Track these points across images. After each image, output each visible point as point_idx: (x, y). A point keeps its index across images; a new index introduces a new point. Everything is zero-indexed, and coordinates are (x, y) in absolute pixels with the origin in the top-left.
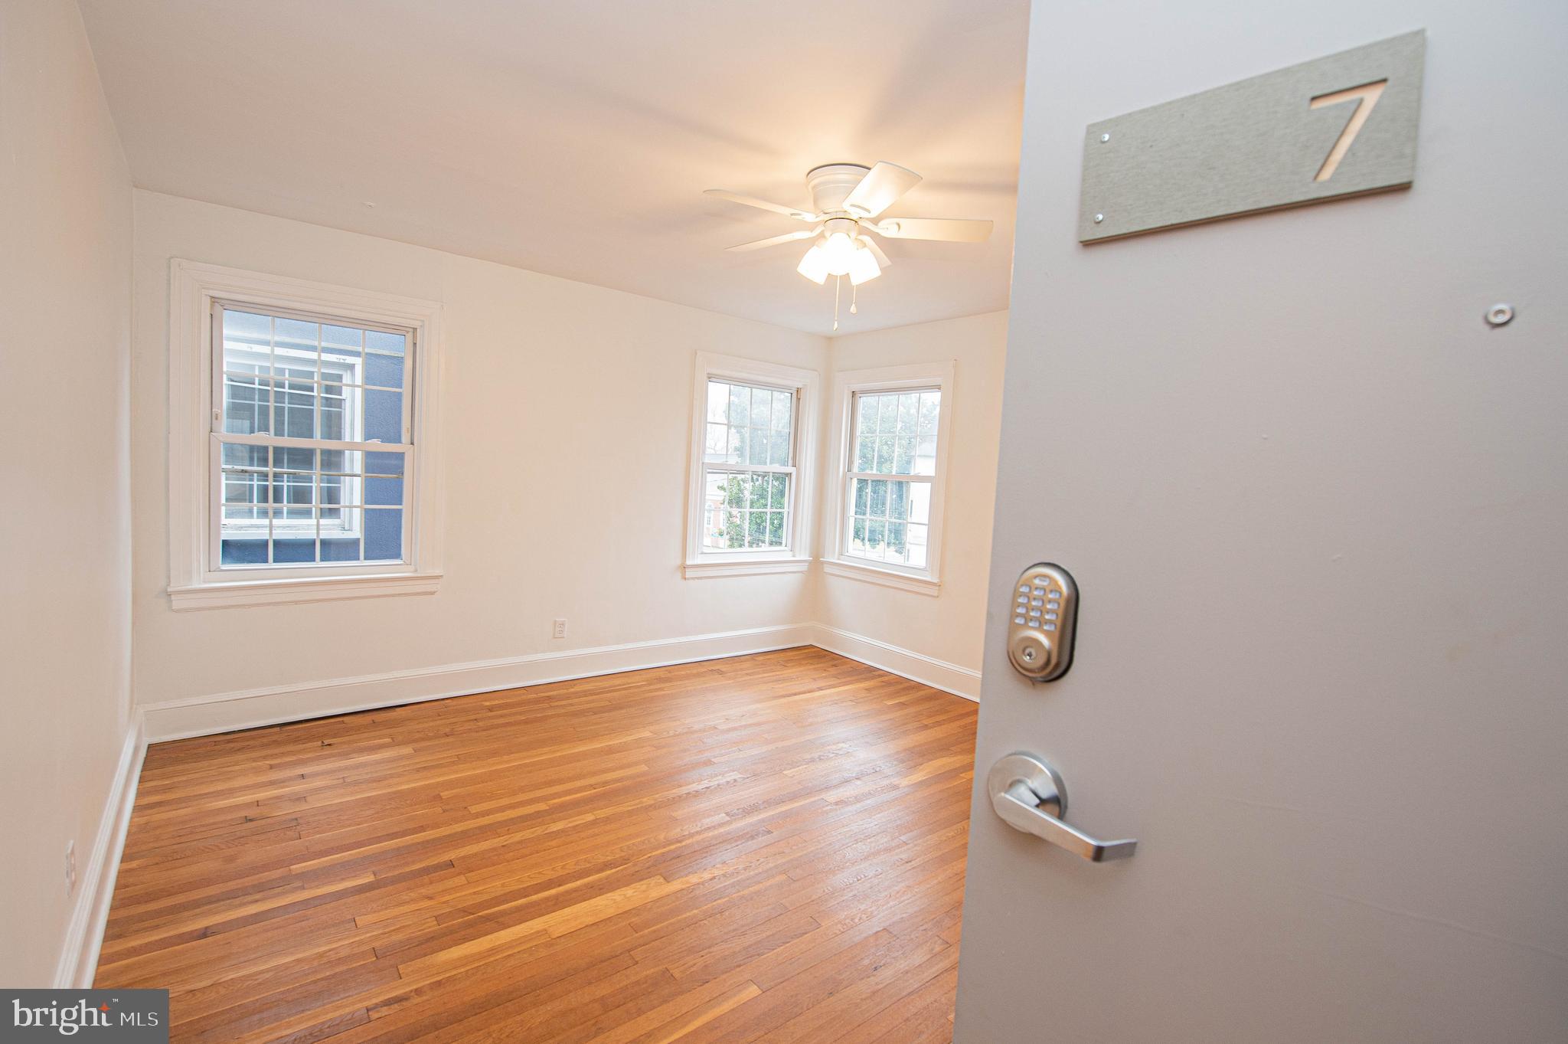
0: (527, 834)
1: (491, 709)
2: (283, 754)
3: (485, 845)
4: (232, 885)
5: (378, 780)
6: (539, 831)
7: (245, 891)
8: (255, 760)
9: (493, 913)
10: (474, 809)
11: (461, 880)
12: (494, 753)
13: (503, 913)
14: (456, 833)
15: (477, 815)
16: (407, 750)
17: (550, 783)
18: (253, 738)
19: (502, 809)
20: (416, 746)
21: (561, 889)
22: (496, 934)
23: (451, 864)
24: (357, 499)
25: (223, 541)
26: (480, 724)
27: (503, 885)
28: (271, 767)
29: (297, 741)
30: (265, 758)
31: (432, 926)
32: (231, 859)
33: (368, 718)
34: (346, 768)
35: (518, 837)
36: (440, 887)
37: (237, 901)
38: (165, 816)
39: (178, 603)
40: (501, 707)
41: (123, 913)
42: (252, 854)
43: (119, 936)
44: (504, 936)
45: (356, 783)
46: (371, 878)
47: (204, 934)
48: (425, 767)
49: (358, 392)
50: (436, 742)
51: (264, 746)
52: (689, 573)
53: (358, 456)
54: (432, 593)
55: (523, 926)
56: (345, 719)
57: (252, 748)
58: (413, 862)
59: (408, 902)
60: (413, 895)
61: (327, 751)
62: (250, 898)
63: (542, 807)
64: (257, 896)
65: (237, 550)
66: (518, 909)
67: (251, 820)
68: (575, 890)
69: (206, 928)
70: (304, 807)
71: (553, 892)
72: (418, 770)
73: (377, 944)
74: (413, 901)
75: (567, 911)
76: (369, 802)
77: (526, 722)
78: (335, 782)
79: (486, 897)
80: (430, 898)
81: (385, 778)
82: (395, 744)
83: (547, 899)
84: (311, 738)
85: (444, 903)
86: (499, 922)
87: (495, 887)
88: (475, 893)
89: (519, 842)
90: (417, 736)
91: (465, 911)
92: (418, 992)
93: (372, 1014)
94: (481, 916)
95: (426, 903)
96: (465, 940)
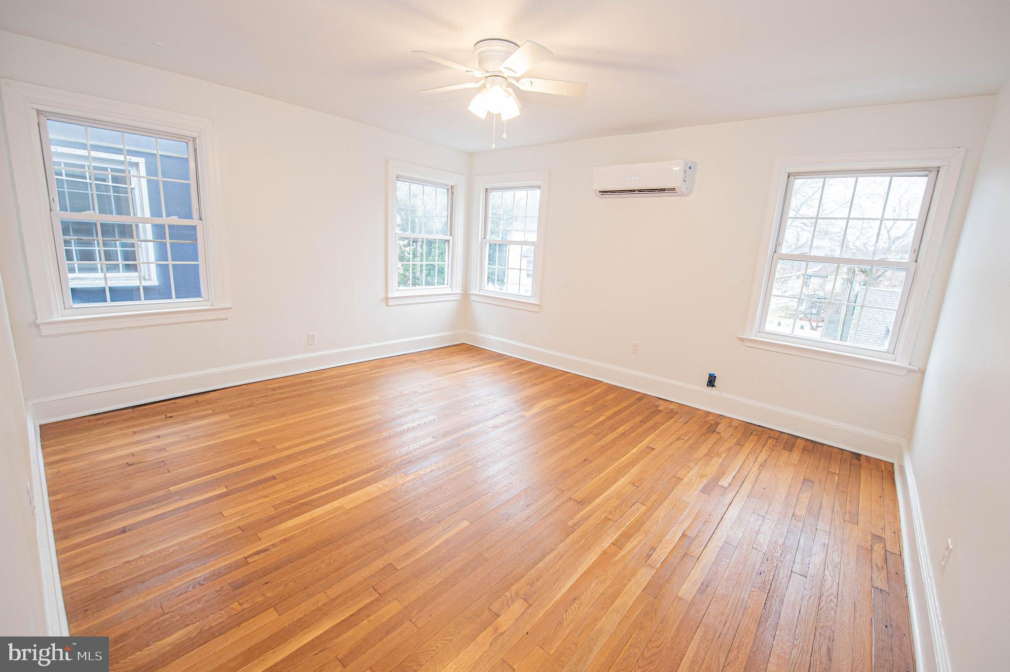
0: (317, 457)
1: (274, 389)
2: (141, 424)
3: (291, 466)
4: (132, 502)
5: (212, 435)
6: (324, 455)
7: (143, 505)
8: (121, 429)
9: (308, 501)
10: (279, 447)
11: (283, 485)
12: (283, 415)
13: (313, 500)
14: (272, 461)
15: (282, 450)
16: (225, 416)
17: (324, 429)
18: (115, 416)
19: (298, 445)
20: (230, 413)
21: (345, 484)
22: (314, 511)
23: (274, 478)
24: (152, 258)
25: (71, 289)
26: (270, 398)
27: (309, 486)
28: (135, 433)
29: (146, 416)
30: (128, 427)
31: (272, 512)
32: (127, 488)
33: (194, 399)
34: (187, 430)
35: (311, 459)
36: (270, 490)
37: (140, 511)
38: (68, 467)
39: (45, 331)
40: (280, 388)
41: (62, 525)
42: (140, 484)
43: (66, 538)
44: (317, 512)
45: (196, 438)
46: (225, 490)
47: (124, 531)
48: (240, 426)
49: (144, 182)
50: (244, 410)
51: (126, 420)
52: (391, 303)
53: (149, 227)
54: (226, 319)
55: (328, 505)
56: (177, 401)
57: (116, 422)
58: (249, 479)
59: (253, 500)
60: (254, 496)
61: (170, 421)
62: (147, 508)
63: (322, 442)
64: (153, 506)
65: (78, 294)
66: (322, 497)
67: (131, 465)
68: (353, 484)
69: (124, 527)
70: (163, 454)
71: (341, 486)
72: (236, 428)
73: (240, 524)
74: (257, 499)
75: (352, 495)
76: (209, 448)
77: (299, 396)
78: (182, 438)
79: (301, 493)
80: (266, 497)
81: (215, 434)
82: (215, 414)
83: (338, 490)
84: (156, 413)
85: (276, 498)
86: (312, 505)
87: (304, 487)
88: (293, 492)
89: (313, 462)
90: (229, 408)
91: (290, 501)
92: (274, 545)
93: (249, 560)
94: (300, 503)
95: (264, 500)
96: (294, 516)
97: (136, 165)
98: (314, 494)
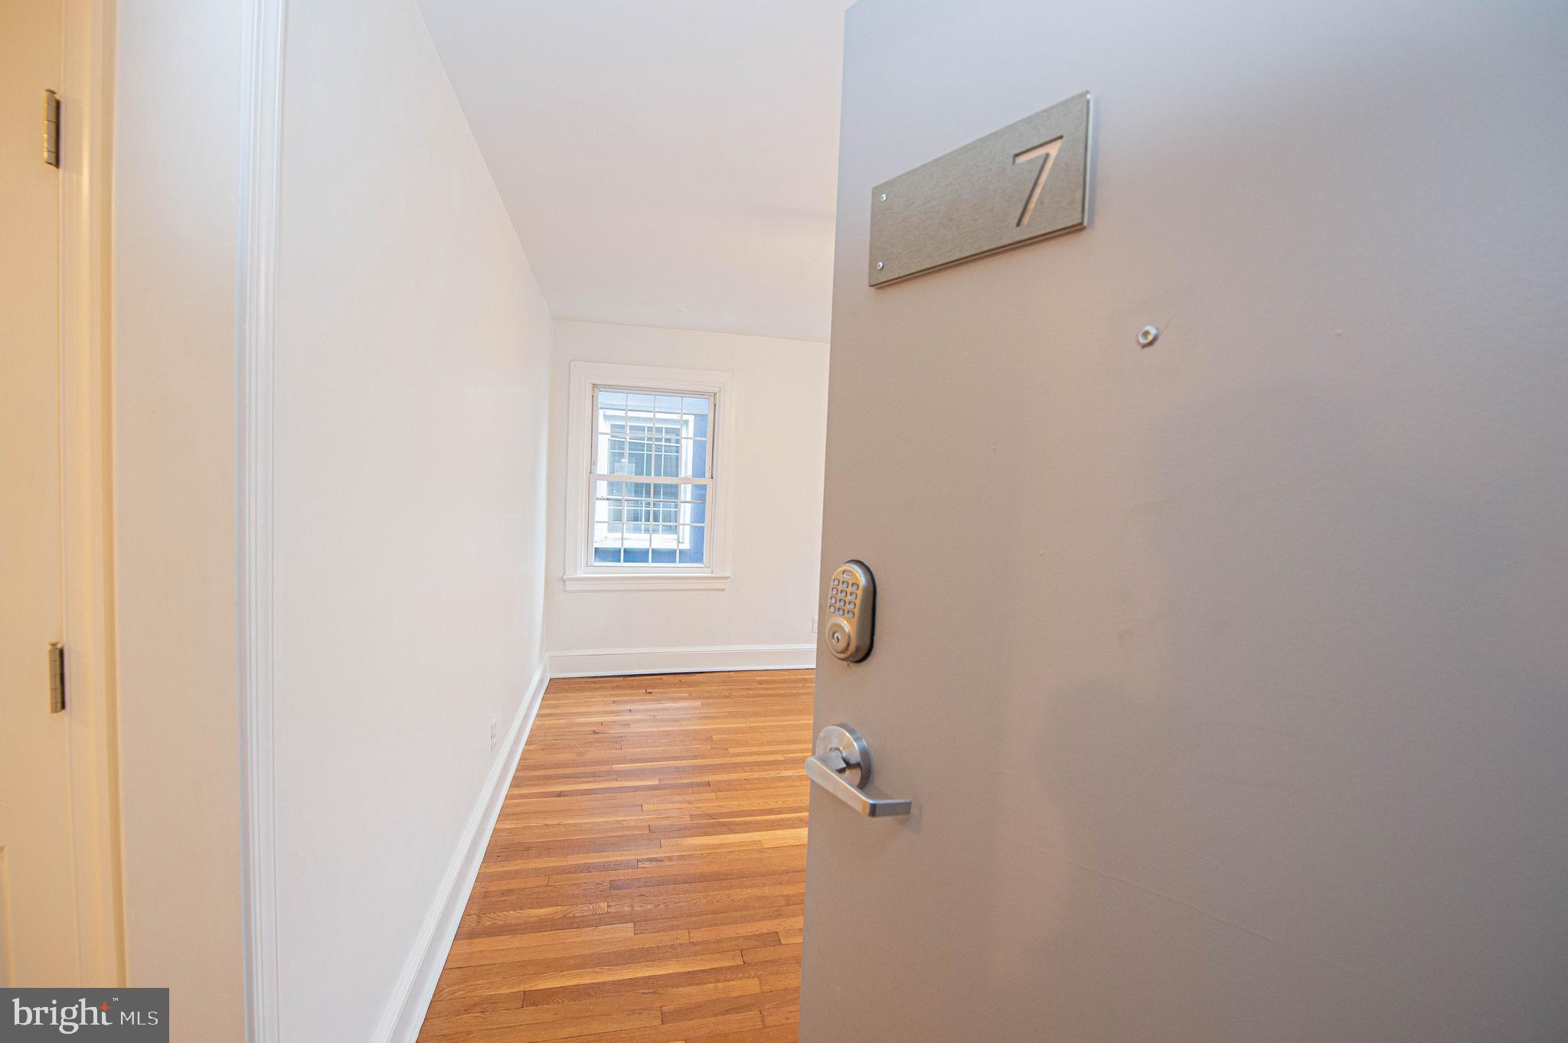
0: (764, 774)
1: (760, 683)
2: (622, 695)
3: (734, 776)
4: (580, 770)
5: (675, 721)
6: (773, 774)
7: (585, 775)
8: (605, 696)
9: (728, 822)
10: (731, 751)
11: (712, 795)
12: (755, 715)
13: (735, 823)
14: (717, 764)
15: (733, 755)
16: (698, 703)
17: (789, 742)
18: (607, 682)
19: (751, 754)
20: (703, 701)
21: (779, 816)
22: (726, 836)
23: (708, 784)
24: (688, 520)
25: (596, 549)
26: (751, 692)
27: (739, 805)
28: (614, 702)
29: (631, 687)
30: (611, 695)
31: (687, 821)
32: (581, 754)
33: (677, 678)
34: (657, 710)
35: (757, 775)
36: (698, 797)
37: (579, 780)
38: (552, 722)
39: (570, 586)
40: (768, 682)
41: (522, 774)
42: (593, 753)
43: (518, 786)
44: (730, 837)
45: (662, 720)
46: (657, 783)
47: (560, 794)
48: (705, 717)
49: (691, 442)
50: (718, 701)
51: (613, 688)
53: (689, 487)
54: (723, 590)
55: (746, 834)
56: (662, 677)
57: (606, 689)
58: (685, 778)
59: (676, 802)
60: (680, 799)
61: (648, 697)
62: (586, 779)
63: (780, 757)
64: (591, 779)
65: (602, 554)
66: (745, 823)
67: (596, 733)
68: (788, 820)
69: (561, 792)
70: (627, 730)
71: (772, 817)
72: (701, 718)
73: (652, 824)
74: (679, 802)
75: (779, 832)
76: (667, 734)
77: (782, 695)
78: (648, 718)
79: (726, 810)
80: (689, 802)
81: (679, 720)
82: (691, 698)
83: (767, 821)
84: (639, 687)
85: (698, 808)
86: (731, 829)
87: (734, 805)
88: (719, 806)
89: (757, 779)
90: (706, 695)
91: (710, 816)
92: (670, 859)
93: (641, 865)
94: (720, 822)
95: (687, 805)
96: (706, 834)
97: (686, 422)
98: (737, 816)
